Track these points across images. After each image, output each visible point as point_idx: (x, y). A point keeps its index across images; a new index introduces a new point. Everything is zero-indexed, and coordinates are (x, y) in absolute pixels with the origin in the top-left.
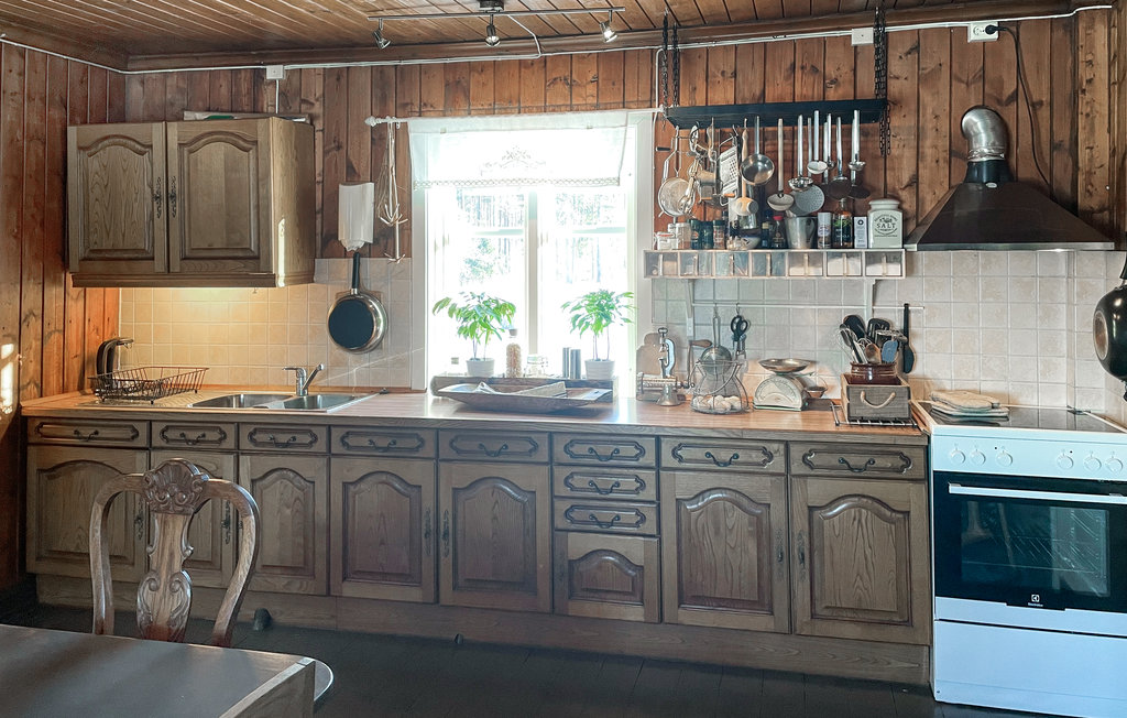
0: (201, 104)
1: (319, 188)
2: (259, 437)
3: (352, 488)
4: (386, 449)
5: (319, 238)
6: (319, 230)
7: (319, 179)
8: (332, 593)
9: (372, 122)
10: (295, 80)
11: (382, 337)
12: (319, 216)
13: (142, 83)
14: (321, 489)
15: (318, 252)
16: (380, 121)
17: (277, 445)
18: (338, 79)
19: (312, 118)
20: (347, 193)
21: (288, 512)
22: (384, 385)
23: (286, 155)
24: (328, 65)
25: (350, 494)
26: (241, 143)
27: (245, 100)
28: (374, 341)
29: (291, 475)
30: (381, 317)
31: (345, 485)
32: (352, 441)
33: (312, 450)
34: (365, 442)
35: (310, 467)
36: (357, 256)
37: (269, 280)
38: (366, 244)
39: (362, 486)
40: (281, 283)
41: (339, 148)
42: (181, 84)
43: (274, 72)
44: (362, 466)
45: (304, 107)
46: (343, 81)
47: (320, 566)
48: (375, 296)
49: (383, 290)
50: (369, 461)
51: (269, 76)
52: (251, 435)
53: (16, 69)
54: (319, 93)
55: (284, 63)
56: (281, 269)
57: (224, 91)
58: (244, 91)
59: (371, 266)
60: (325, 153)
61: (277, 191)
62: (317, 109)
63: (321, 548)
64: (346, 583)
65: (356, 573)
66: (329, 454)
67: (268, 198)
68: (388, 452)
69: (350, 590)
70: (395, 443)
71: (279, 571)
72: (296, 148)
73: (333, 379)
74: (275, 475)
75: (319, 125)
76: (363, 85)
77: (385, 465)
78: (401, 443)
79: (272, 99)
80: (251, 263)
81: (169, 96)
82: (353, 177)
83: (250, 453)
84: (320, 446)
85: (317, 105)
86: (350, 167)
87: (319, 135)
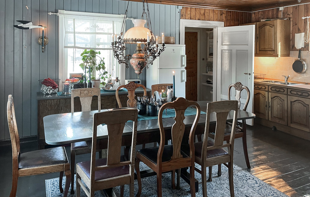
0: (266, 17)
1: (291, 34)
2: (273, 89)
3: (293, 103)
4: (300, 95)
5: (291, 46)
6: (291, 44)
7: (291, 32)
8: (289, 126)
9: (303, 18)
10: (286, 10)
11: (306, 70)
12: (291, 41)
13: (254, 14)
14: (286, 102)
15: (291, 50)
16: (305, 18)
17: (276, 91)
18: (296, 8)
19: (290, 18)
20: (297, 36)
21: (279, 106)
22: (307, 82)
23: (282, 27)
24: (294, 5)
25: (292, 104)
26: (271, 26)
27: (275, 15)
28: (304, 71)
29: (280, 98)
30: (306, 66)
31: (291, 102)
32: (292, 92)
33: (284, 93)
34: (295, 93)
35: (284, 97)
36: (300, 50)
37: (277, 56)
38: (302, 48)
39: (295, 103)
40: (279, 56)
41: (296, 25)
42: (262, 13)
43: (281, 9)
44: (295, 98)
45: (288, 16)
46: (297, 9)
47: (286, 119)
48: (304, 60)
49: (307, 59)
50: (297, 97)
51: (280, 9)
52: (271, 88)
53: (229, 15)
54: (292, 12)
55: (283, 6)
56: (279, 53)
57: (271, 14)
58: (275, 13)
59: (303, 53)
60: (293, 26)
61: (279, 36)
62: (291, 16)
63: (286, 115)
64: (291, 124)
65: (294, 122)
66: (287, 95)
67: (276, 37)
68: (301, 96)
69: (292, 125)
70: (302, 94)
71: (277, 118)
72: (284, 26)
73: (294, 79)
74: (276, 98)
75: (291, 20)
76: (302, 9)
77: (300, 99)
78: (304, 94)
79: (281, 15)
80: (273, 52)
81: (259, 16)
82: (299, 31)
83: (271, 92)
84: (285, 92)
85: (291, 15)
86: (299, 29)
87: (291, 22)
